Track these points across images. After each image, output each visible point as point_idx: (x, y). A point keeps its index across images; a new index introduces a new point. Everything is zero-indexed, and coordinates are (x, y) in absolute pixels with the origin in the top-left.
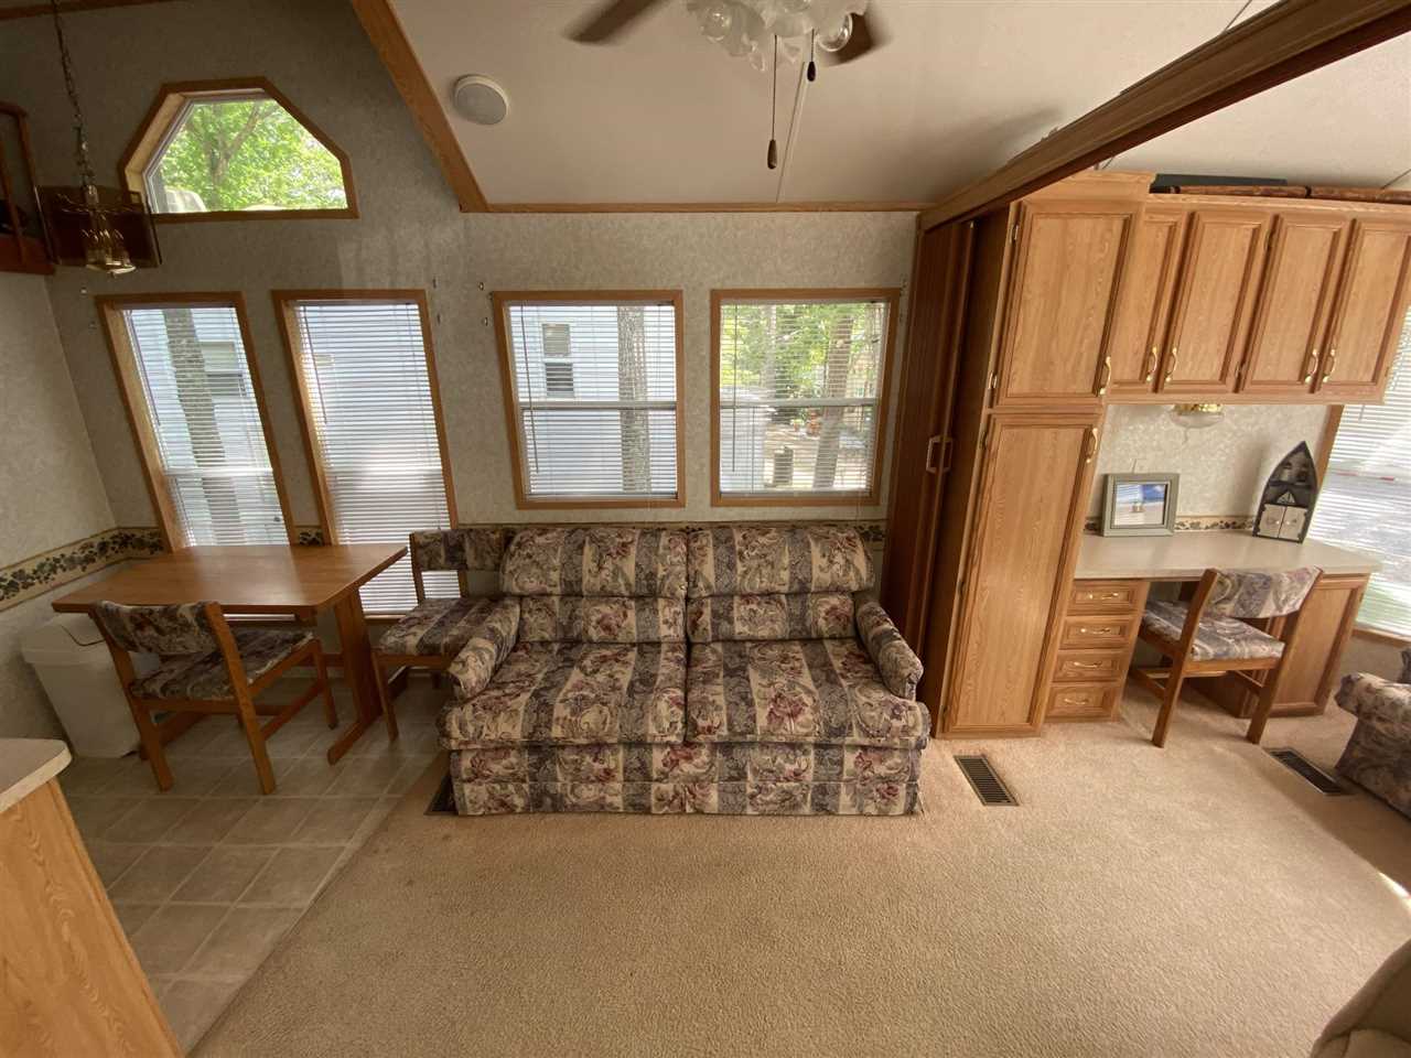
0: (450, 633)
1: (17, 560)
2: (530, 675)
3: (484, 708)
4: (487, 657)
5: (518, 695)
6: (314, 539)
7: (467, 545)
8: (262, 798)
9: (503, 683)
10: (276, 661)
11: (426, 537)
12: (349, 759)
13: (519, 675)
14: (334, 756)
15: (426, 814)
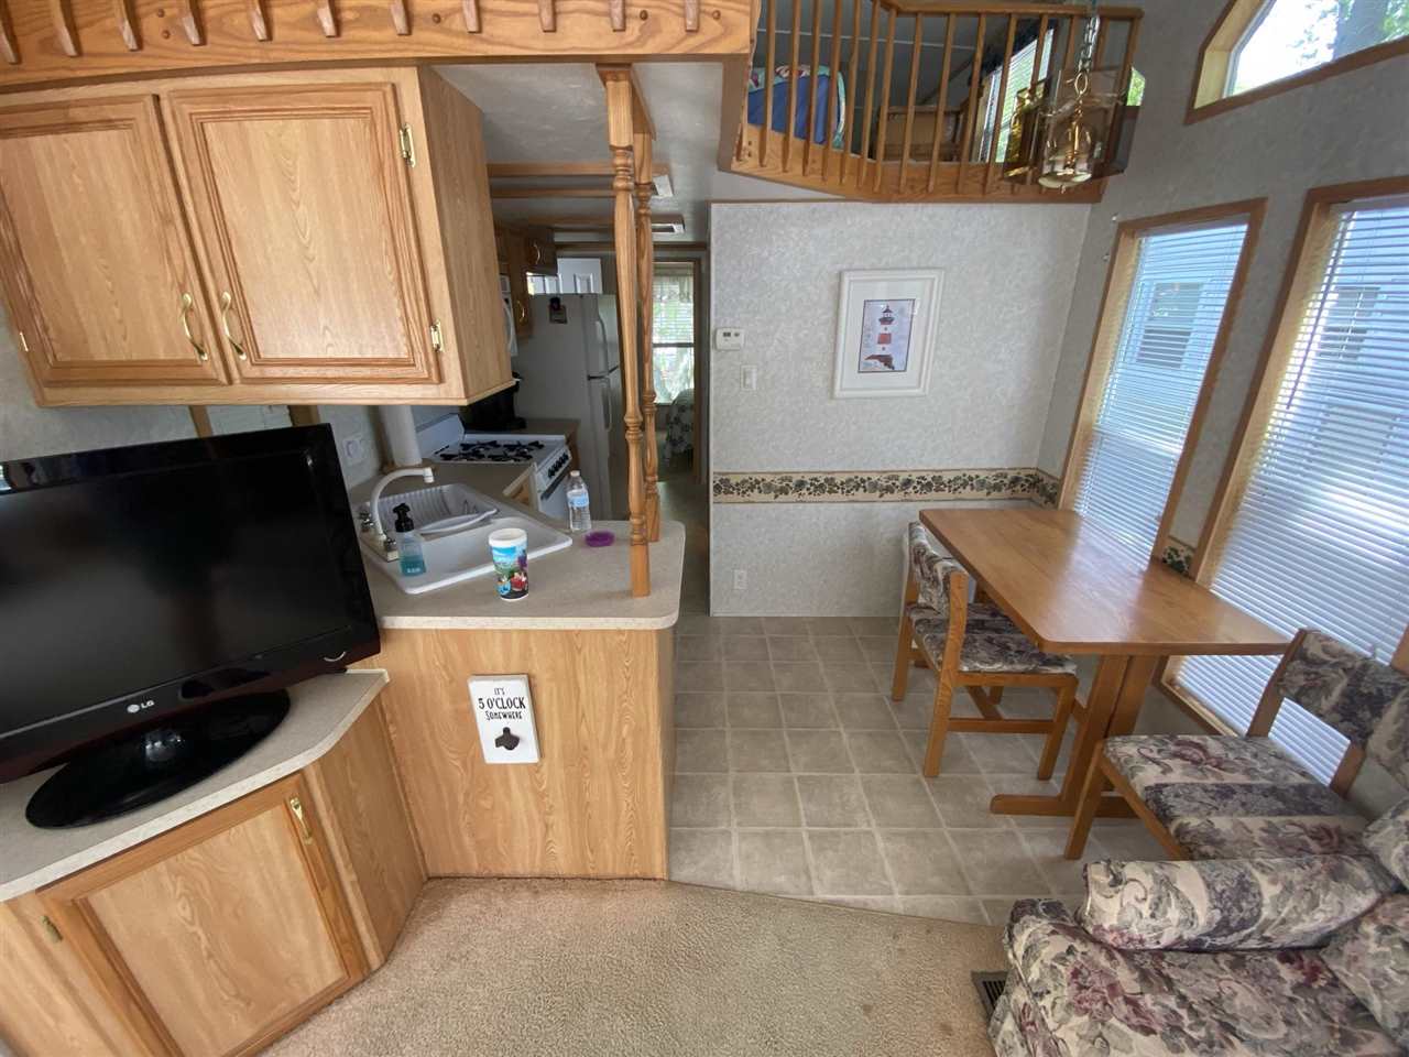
0: (1213, 819)
1: (941, 468)
2: (1228, 1028)
3: (1076, 974)
4: (1174, 914)
5: (1148, 1031)
6: (1180, 562)
7: (1393, 711)
8: (919, 775)
9: (1169, 981)
10: (1006, 668)
11: (1325, 650)
12: (1008, 823)
13: (1215, 1003)
14: (1005, 805)
15: (974, 974)
